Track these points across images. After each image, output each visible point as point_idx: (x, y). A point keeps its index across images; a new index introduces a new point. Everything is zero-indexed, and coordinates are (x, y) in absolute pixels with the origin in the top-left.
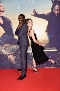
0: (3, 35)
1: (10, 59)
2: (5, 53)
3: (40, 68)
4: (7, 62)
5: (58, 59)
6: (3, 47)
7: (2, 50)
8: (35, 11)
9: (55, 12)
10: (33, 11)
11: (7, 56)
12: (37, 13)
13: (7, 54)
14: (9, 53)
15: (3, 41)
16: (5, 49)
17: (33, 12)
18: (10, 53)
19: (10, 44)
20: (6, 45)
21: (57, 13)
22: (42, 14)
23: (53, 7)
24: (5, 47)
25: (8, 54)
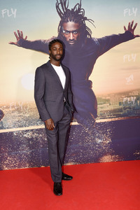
3: (40, 167)
5: (83, 143)
8: (19, 34)
9: (67, 36)
10: (15, 33)
12: (24, 38)
17: (16, 35)
21: (73, 40)
22: (36, 42)
23: (62, 24)
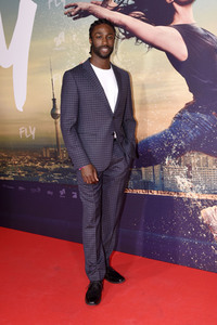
0: (182, 112)
1: (208, 226)
2: (188, 195)
4: (193, 237)
6: (179, 163)
7: (178, 178)
11: (197, 210)
13: (196, 197)
14: (204, 197)
15: (184, 139)
16: (189, 177)
18: (209, 197)
19: (209, 153)
20: (195, 158)
24: (190, 168)
25: (202, 201)
